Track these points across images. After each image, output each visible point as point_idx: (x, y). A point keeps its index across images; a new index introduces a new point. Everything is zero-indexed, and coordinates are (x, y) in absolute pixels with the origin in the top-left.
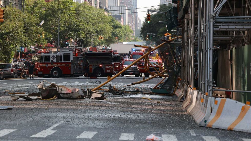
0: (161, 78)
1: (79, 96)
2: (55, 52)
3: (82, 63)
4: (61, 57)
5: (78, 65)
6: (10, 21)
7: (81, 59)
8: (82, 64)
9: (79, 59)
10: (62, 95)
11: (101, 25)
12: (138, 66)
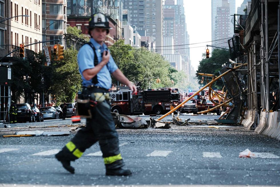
0: (219, 116)
1: (142, 125)
2: (115, 91)
3: (141, 101)
4: (121, 95)
5: (138, 103)
6: (71, 63)
7: (140, 97)
10: (124, 125)
11: (158, 69)
12: (196, 104)
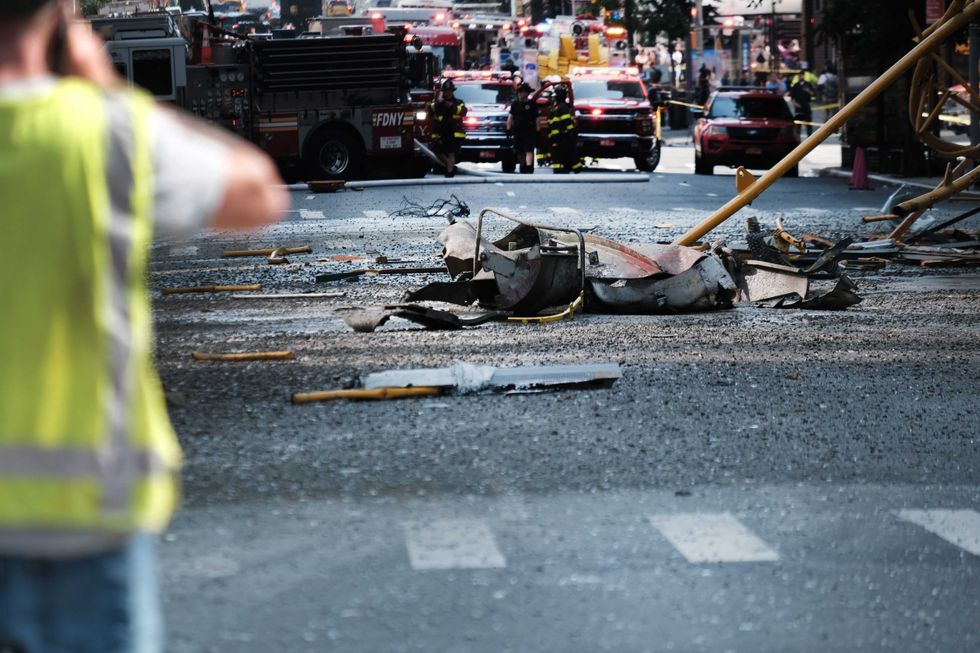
5: (217, 114)
7: (232, 78)
8: (238, 108)
9: (223, 78)
10: (605, 292)
